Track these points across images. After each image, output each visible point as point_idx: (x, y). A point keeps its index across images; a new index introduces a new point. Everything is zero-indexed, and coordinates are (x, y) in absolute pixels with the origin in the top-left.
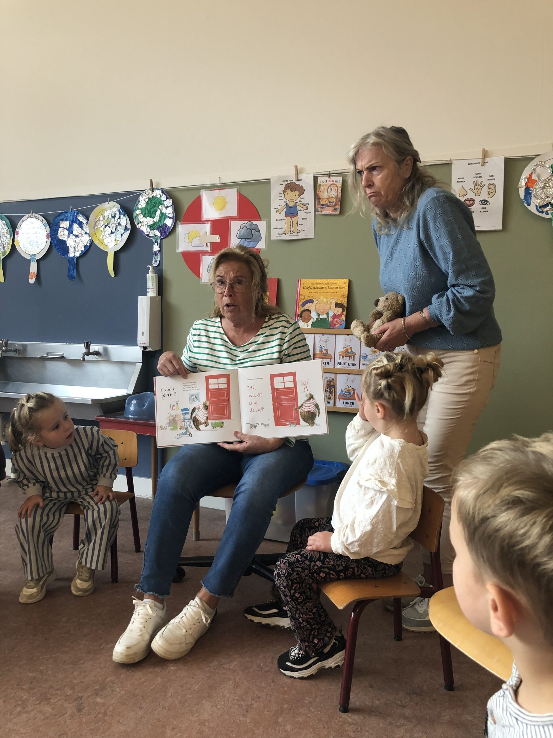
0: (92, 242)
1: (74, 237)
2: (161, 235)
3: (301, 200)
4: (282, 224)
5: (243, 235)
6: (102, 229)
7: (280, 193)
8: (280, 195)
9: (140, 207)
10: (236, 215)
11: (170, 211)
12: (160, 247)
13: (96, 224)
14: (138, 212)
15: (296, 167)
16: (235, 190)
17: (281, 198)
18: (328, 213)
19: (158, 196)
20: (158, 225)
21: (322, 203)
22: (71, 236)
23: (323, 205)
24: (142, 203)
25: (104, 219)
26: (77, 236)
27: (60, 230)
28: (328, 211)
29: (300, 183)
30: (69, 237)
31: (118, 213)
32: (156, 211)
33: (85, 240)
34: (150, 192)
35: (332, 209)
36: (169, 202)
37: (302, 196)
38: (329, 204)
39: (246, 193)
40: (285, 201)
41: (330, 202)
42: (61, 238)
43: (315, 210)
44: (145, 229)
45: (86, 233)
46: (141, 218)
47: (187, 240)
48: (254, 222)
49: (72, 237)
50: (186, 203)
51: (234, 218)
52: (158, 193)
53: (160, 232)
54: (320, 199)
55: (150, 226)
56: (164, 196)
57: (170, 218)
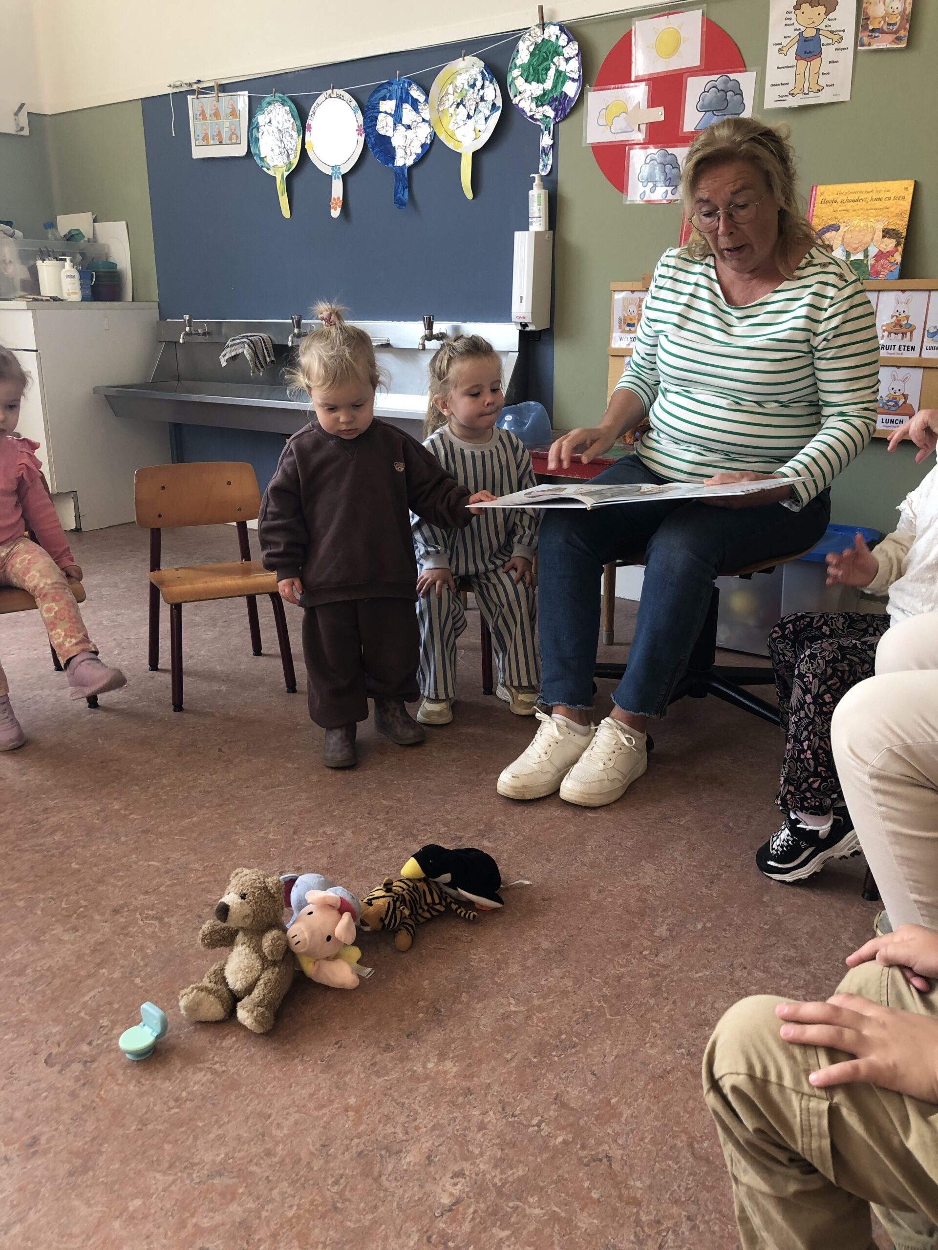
0: (434, 137)
1: (403, 129)
2: (556, 115)
3: (829, 23)
4: (788, 76)
5: (710, 104)
6: (451, 110)
7: (788, 13)
8: (789, 16)
9: (519, 62)
10: (698, 63)
11: (573, 68)
12: (553, 139)
13: (441, 102)
14: (516, 72)
16: (698, 13)
17: (788, 22)
18: (882, 46)
19: (553, 39)
20: (551, 95)
21: (871, 28)
22: (400, 128)
23: (873, 30)
24: (523, 55)
25: (455, 91)
26: (409, 127)
27: (381, 117)
28: (883, 43)
30: (395, 129)
31: (480, 77)
32: (547, 69)
33: (422, 134)
34: (538, 31)
35: (891, 37)
36: (572, 49)
37: (831, 16)
38: (885, 28)
39: (720, 17)
40: (798, 27)
41: (889, 24)
42: (382, 132)
43: (858, 42)
44: (526, 105)
45: (424, 120)
46: (520, 83)
47: (602, 121)
48: (732, 76)
50: (603, 49)
51: (694, 72)
52: (552, 32)
53: (555, 110)
54: (868, 19)
55: (537, 98)
56: (563, 36)
57: (573, 80)
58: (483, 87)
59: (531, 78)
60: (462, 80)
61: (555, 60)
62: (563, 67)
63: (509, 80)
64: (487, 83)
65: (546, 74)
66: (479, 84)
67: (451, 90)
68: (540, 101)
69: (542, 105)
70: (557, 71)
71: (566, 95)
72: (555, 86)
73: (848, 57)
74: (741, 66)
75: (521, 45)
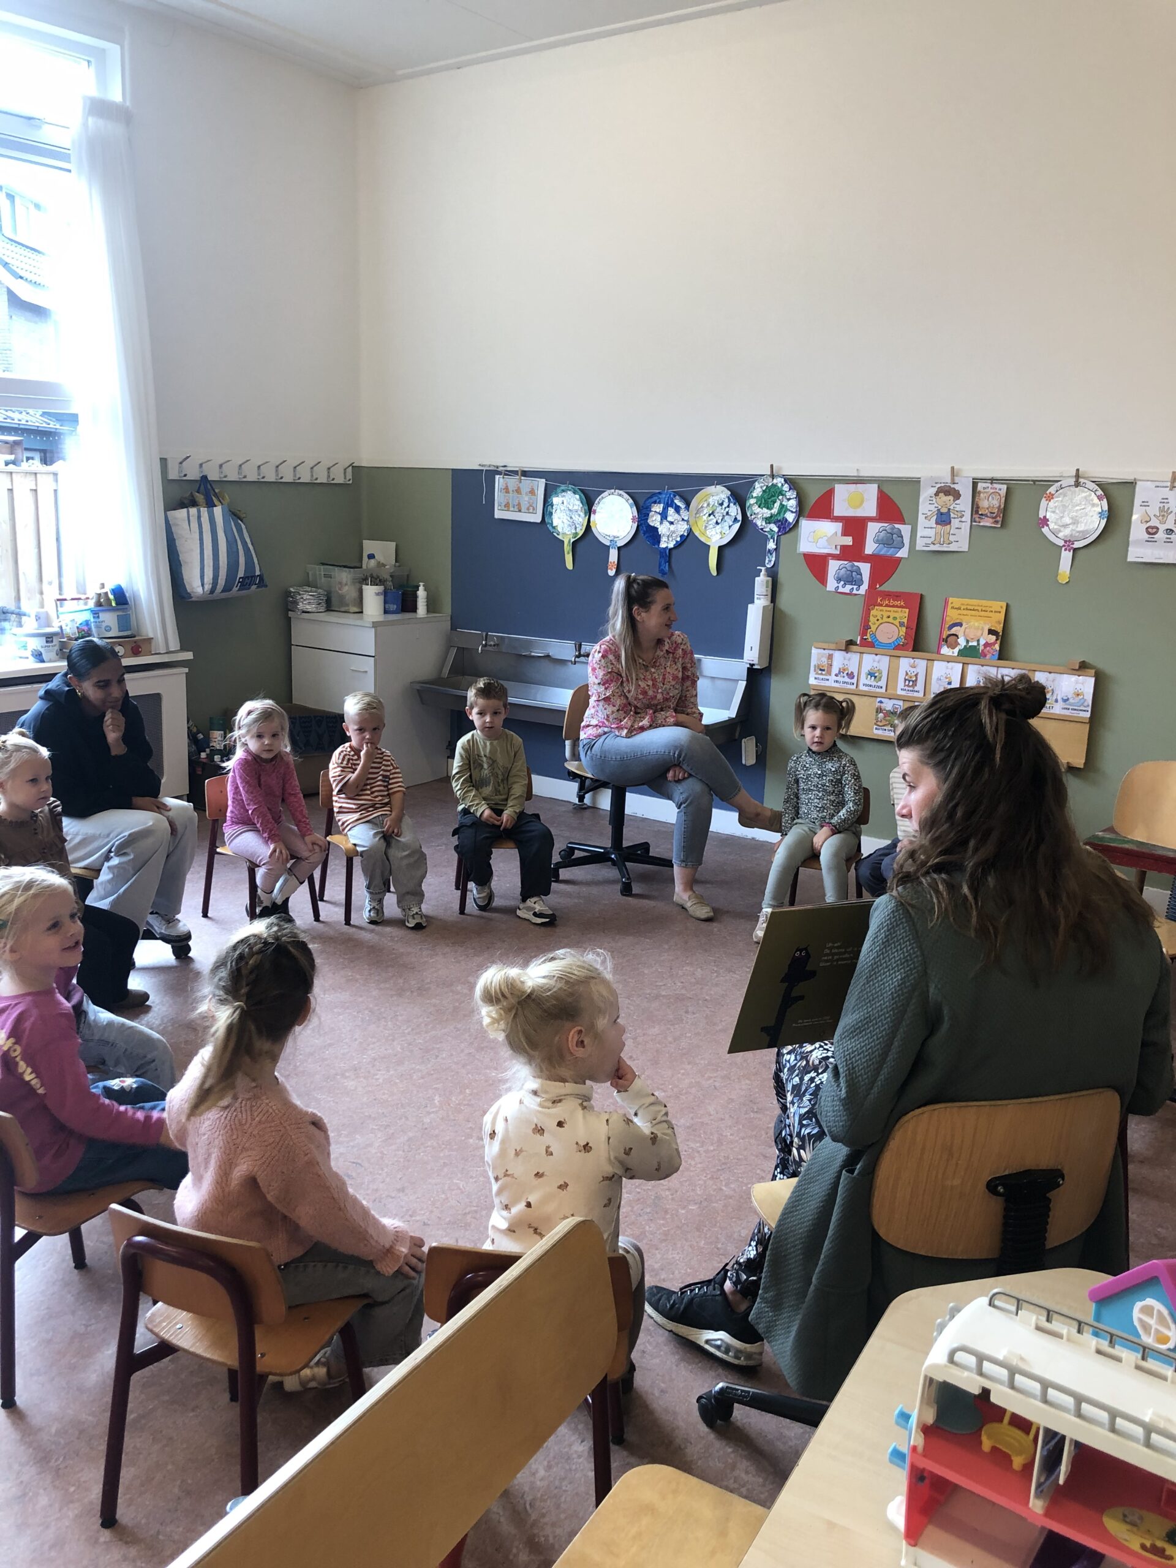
0: (690, 532)
1: (668, 524)
2: (779, 530)
5: (882, 540)
6: (705, 518)
9: (755, 495)
10: (875, 515)
11: (792, 504)
12: (776, 544)
13: (698, 511)
14: (752, 501)
15: (953, 468)
16: (875, 486)
18: (987, 524)
19: (780, 485)
20: (776, 518)
21: (980, 513)
22: (665, 522)
23: (982, 515)
24: (758, 491)
25: (708, 505)
26: (672, 523)
27: (652, 513)
28: (986, 522)
29: (956, 487)
30: (661, 523)
31: (727, 500)
32: (775, 502)
33: (682, 528)
34: (771, 479)
35: (992, 520)
36: (792, 494)
37: (958, 502)
39: (888, 490)
40: (937, 505)
41: (991, 513)
42: (651, 524)
43: (973, 520)
44: (758, 522)
45: (683, 519)
46: (755, 508)
47: (811, 539)
48: (897, 526)
49: (666, 524)
50: (814, 496)
51: (872, 519)
52: (779, 481)
53: (778, 527)
54: (979, 507)
55: (766, 518)
56: (786, 485)
57: (792, 512)
58: (728, 506)
59: (762, 506)
60: (713, 500)
61: (780, 497)
62: (784, 503)
63: (748, 505)
64: (731, 505)
65: (773, 505)
66: (726, 504)
67: (705, 505)
68: (768, 520)
69: (770, 523)
70: (780, 504)
71: (787, 519)
72: (779, 513)
73: (966, 527)
74: (902, 521)
75: (757, 485)
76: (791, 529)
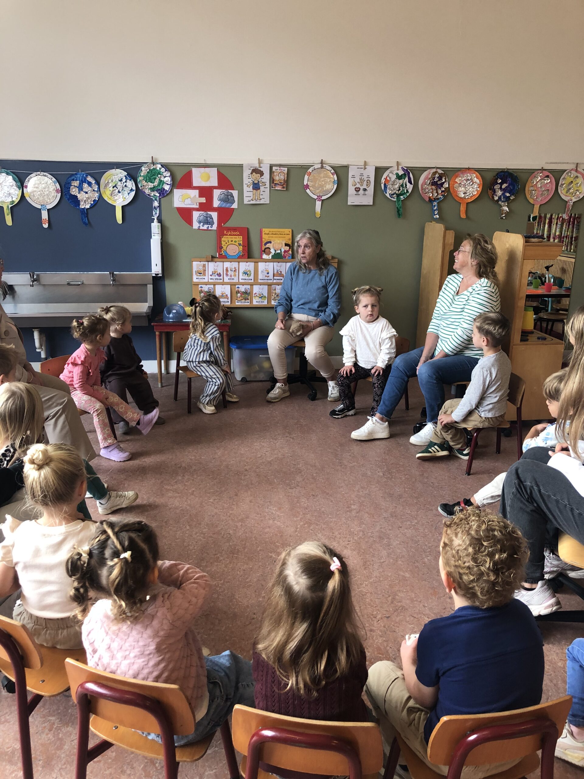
0: (100, 198)
1: (84, 193)
2: (160, 195)
5: (223, 199)
6: (110, 189)
9: (142, 174)
10: (217, 185)
11: (168, 180)
12: (159, 204)
13: (106, 185)
14: (141, 178)
15: (259, 159)
16: (215, 169)
19: (158, 169)
20: (157, 188)
22: (82, 192)
23: (276, 184)
24: (144, 172)
25: (112, 181)
26: (86, 193)
27: (71, 187)
28: (279, 188)
29: (261, 169)
30: (79, 193)
31: (124, 178)
33: (94, 196)
34: (151, 165)
35: (281, 186)
36: (167, 174)
37: (262, 177)
39: (222, 171)
40: (252, 179)
41: (280, 183)
42: (73, 194)
43: (271, 186)
44: (146, 191)
45: (95, 191)
46: (144, 182)
47: (180, 200)
48: (229, 191)
50: (179, 175)
51: (215, 188)
52: (158, 166)
53: (159, 193)
54: (274, 180)
55: (151, 188)
56: (163, 169)
57: (168, 184)
58: (126, 182)
59: (147, 181)
61: (160, 176)
62: (162, 179)
63: (138, 180)
64: (128, 180)
65: (155, 180)
66: (124, 180)
67: (110, 181)
68: (152, 189)
69: (153, 191)
70: (160, 180)
71: (164, 189)
72: (159, 185)
73: (268, 190)
74: (233, 188)
75: (143, 168)
76: (167, 195)
